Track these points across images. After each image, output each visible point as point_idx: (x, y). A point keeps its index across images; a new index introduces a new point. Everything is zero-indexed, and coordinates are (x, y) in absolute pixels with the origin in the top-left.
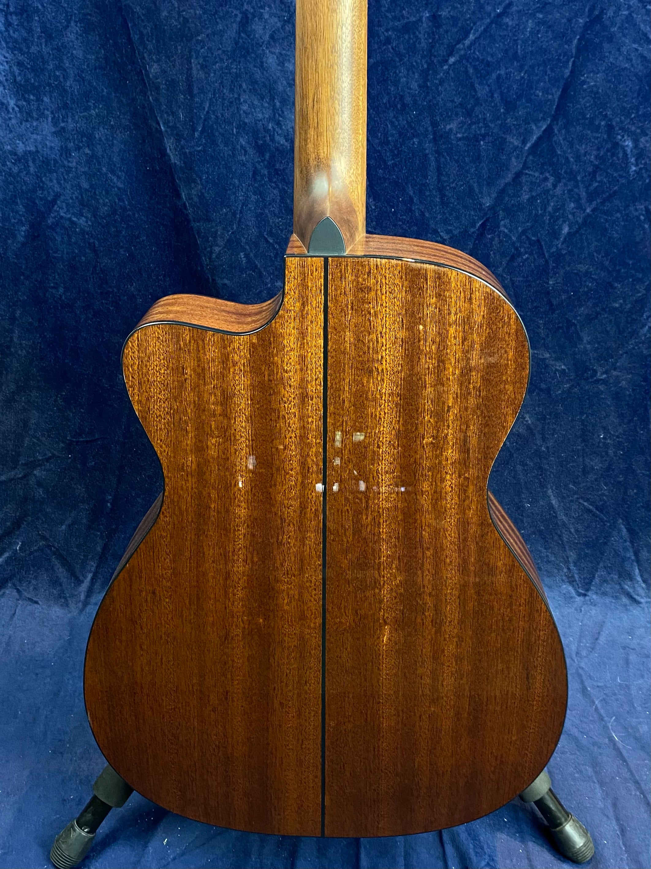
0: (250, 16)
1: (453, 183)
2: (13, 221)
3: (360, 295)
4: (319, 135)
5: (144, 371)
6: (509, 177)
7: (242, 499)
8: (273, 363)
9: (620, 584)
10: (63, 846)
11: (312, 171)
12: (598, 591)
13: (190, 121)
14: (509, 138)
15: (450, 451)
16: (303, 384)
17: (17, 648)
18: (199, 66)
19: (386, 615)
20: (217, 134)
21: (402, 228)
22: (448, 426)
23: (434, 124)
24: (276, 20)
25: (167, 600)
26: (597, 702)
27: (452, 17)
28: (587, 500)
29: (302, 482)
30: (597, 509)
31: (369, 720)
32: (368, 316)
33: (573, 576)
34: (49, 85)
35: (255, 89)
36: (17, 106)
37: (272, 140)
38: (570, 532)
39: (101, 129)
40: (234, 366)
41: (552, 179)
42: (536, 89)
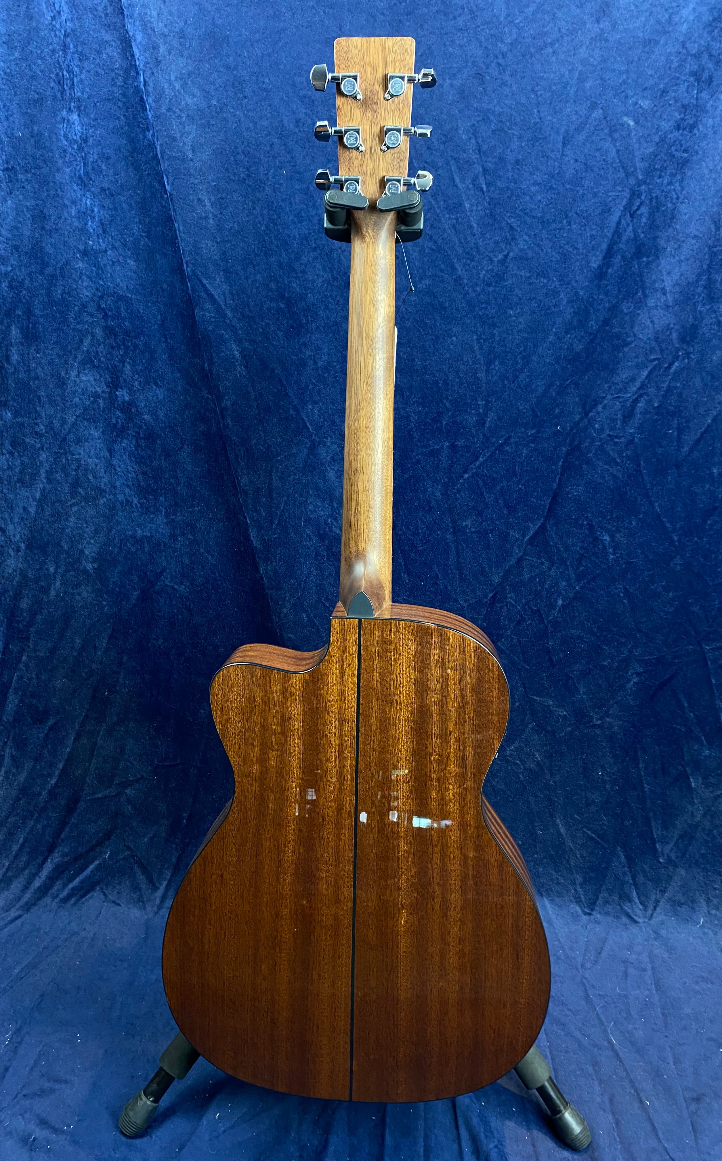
0: (317, 443)
1: (469, 564)
2: (128, 587)
3: (384, 647)
4: (358, 535)
5: (226, 699)
6: (513, 561)
7: (293, 800)
8: (320, 695)
9: (620, 905)
10: (131, 1113)
11: (353, 559)
12: (601, 911)
13: (270, 516)
14: (511, 532)
15: (452, 766)
16: (341, 711)
17: (100, 943)
18: (277, 478)
19: (404, 901)
20: (289, 526)
21: (430, 597)
22: (450, 747)
23: (453, 521)
24: (336, 446)
25: (232, 883)
26: (598, 1009)
27: (466, 446)
28: (590, 829)
29: (339, 788)
30: (598, 837)
31: (389, 991)
32: (390, 661)
33: (580, 897)
34: (165, 489)
35: (319, 495)
36: (139, 503)
37: (331, 530)
38: (576, 857)
39: (202, 521)
40: (291, 696)
41: (547, 564)
42: (531, 497)
